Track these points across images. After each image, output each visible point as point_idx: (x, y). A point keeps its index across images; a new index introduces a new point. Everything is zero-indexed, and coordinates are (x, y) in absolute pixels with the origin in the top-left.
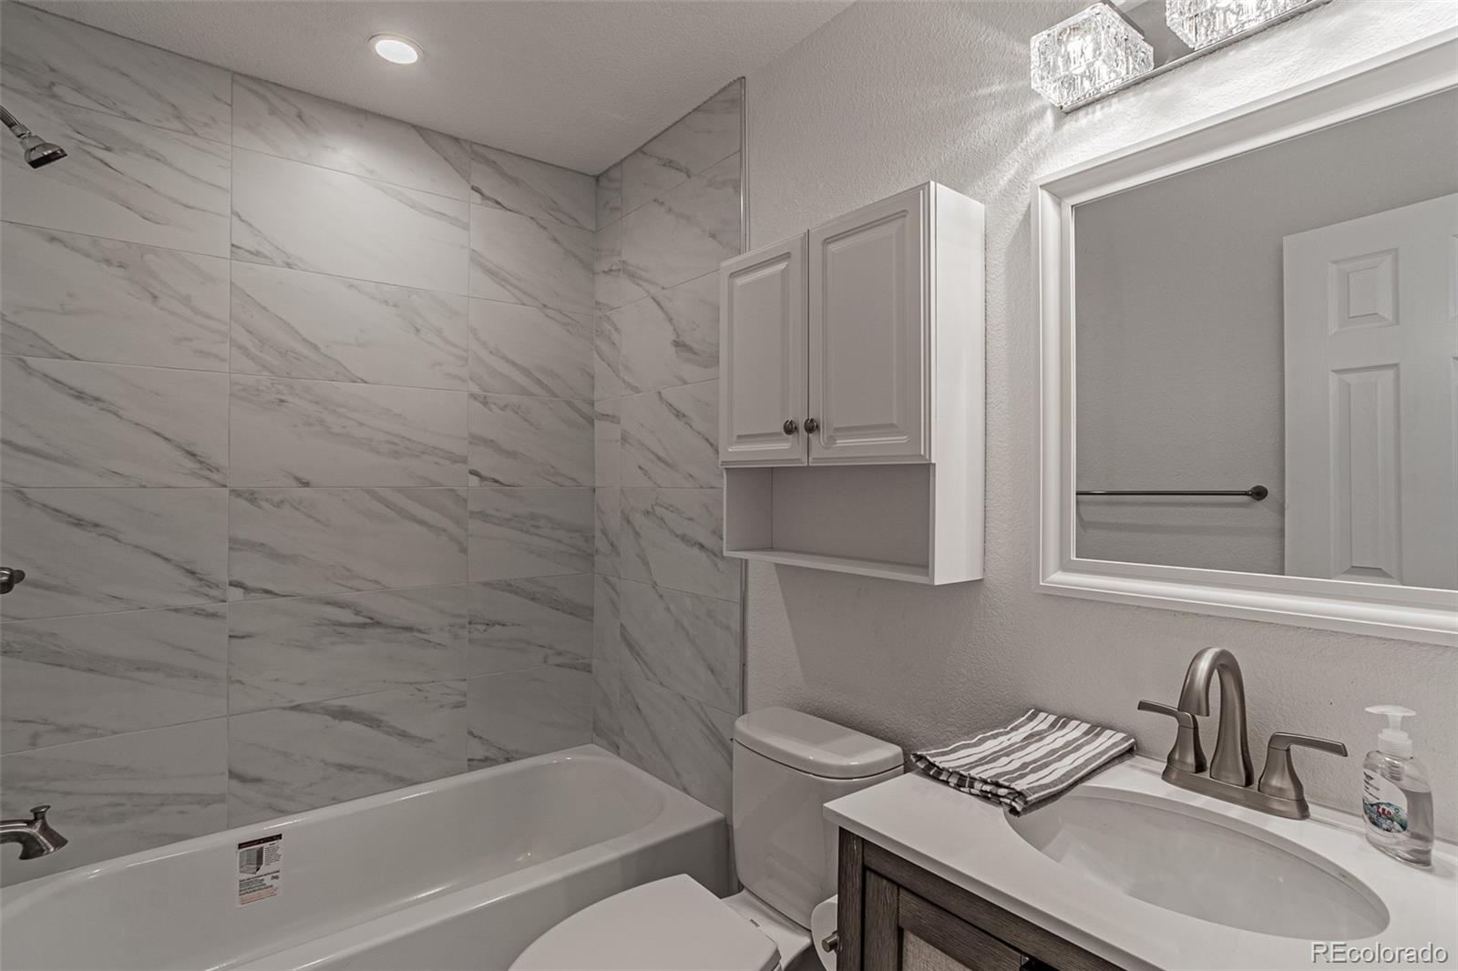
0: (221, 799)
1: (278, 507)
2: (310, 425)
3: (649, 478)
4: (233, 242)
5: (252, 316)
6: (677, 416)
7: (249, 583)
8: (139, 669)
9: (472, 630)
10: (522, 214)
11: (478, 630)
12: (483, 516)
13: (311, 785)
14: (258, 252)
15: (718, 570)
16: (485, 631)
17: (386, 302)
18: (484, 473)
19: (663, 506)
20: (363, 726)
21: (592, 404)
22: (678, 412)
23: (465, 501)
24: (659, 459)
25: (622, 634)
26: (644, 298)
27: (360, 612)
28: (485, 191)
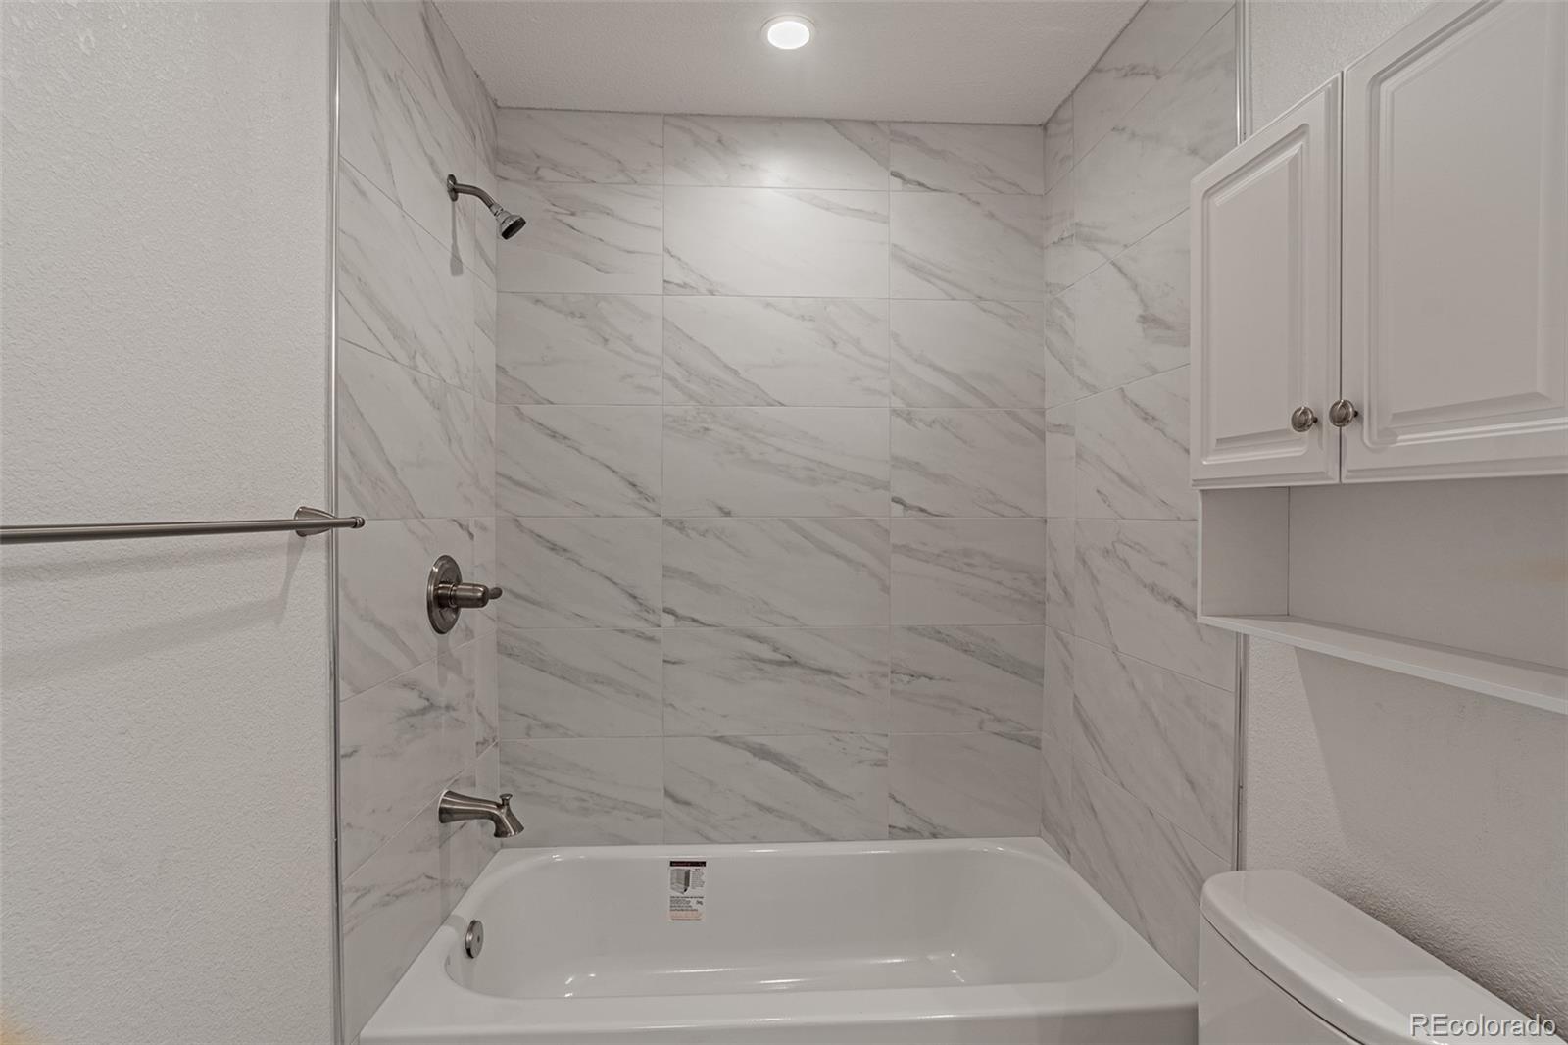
0: (658, 814)
1: (703, 536)
2: (732, 453)
3: (1109, 506)
4: (666, 279)
5: (680, 348)
6: (1145, 419)
7: (680, 611)
8: (596, 682)
9: (895, 680)
10: (950, 192)
11: (902, 681)
12: (906, 550)
13: (733, 819)
14: (685, 284)
15: (1202, 640)
16: (909, 682)
17: (802, 317)
18: (907, 501)
19: (1126, 544)
20: (780, 769)
21: (1042, 413)
22: (1146, 413)
23: (887, 532)
24: (1123, 479)
25: (1075, 706)
26: (1104, 264)
27: (778, 649)
28: (907, 175)
